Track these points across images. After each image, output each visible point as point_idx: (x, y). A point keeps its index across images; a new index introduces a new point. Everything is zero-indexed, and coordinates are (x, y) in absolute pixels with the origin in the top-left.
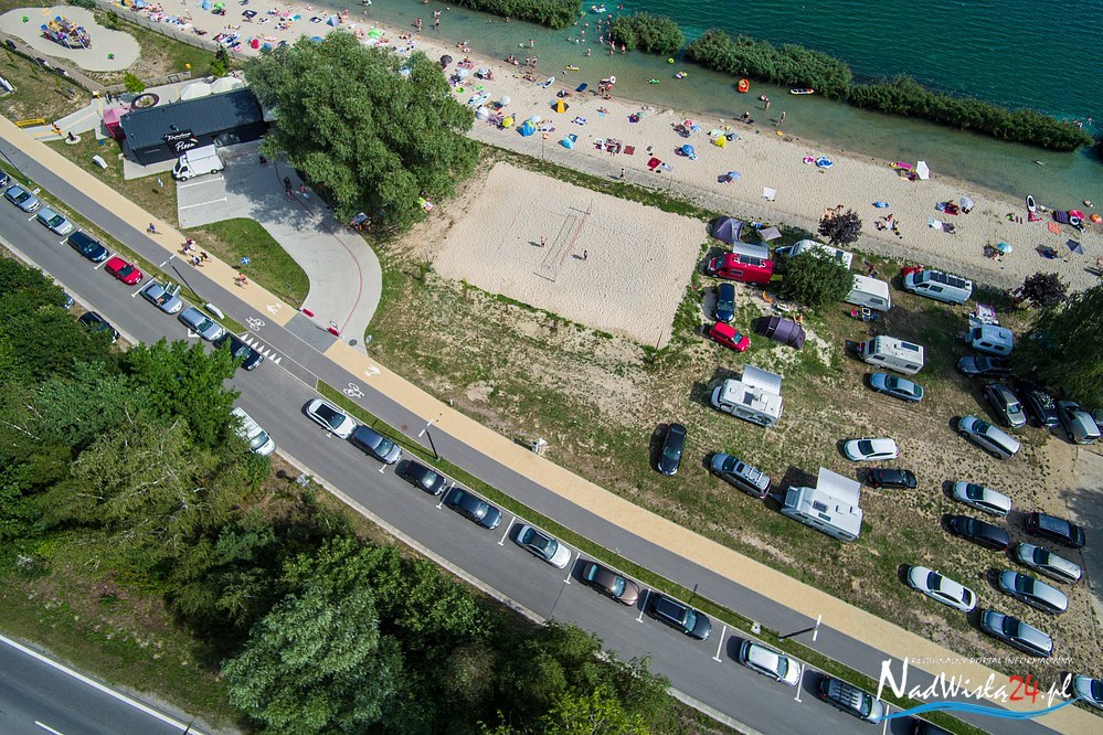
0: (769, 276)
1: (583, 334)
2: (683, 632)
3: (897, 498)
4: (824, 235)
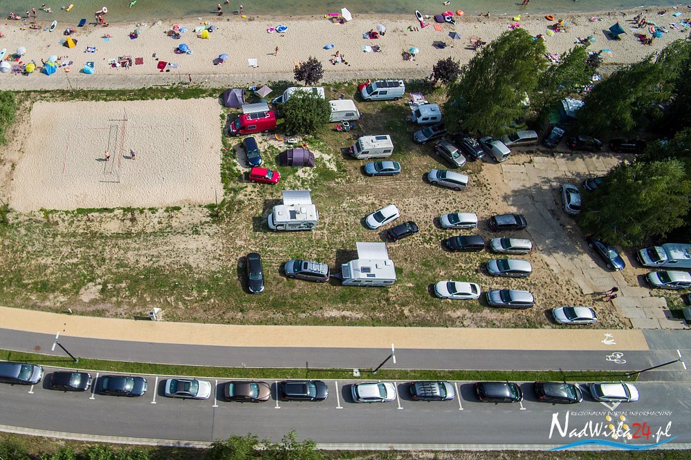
0: (274, 122)
1: (157, 214)
2: (310, 400)
3: (410, 243)
4: (300, 80)
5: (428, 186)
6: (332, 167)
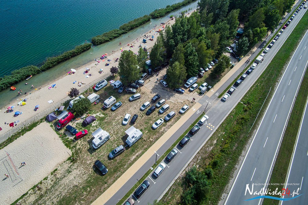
0: (73, 115)
2: (146, 190)
3: (138, 121)
4: (72, 97)
5: (132, 102)
6: (102, 116)
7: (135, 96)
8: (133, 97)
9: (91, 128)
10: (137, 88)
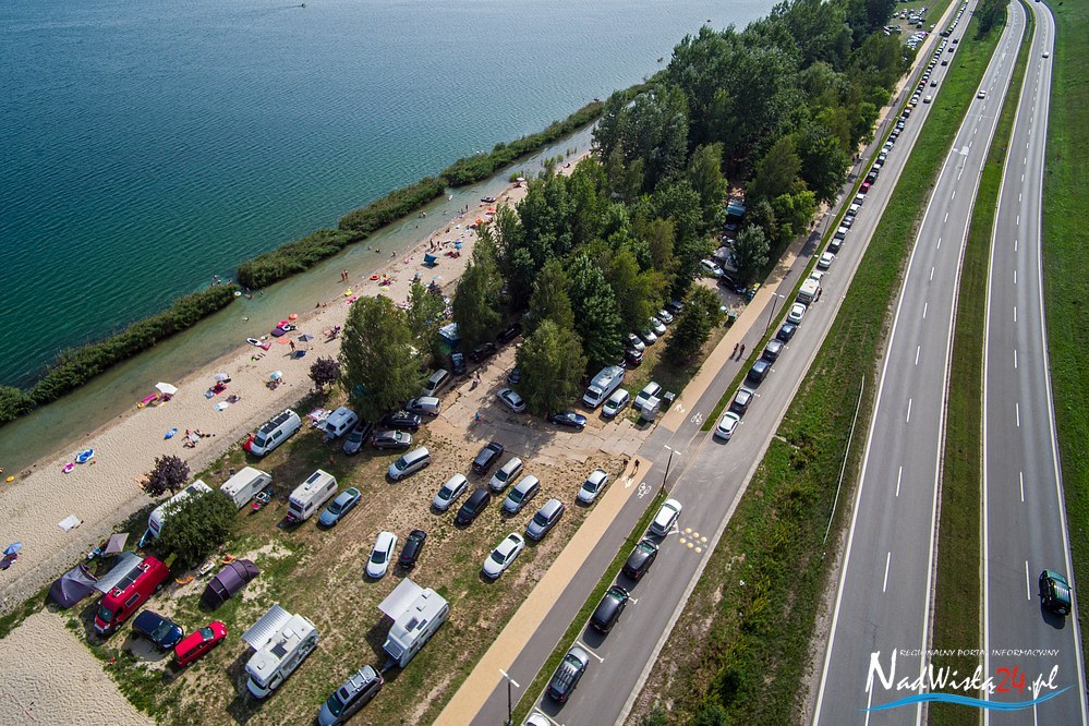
0: (163, 566)
3: (429, 553)
4: (161, 493)
5: (398, 485)
6: (284, 553)
7: (411, 457)
8: (401, 464)
9: (241, 612)
10: (413, 429)
